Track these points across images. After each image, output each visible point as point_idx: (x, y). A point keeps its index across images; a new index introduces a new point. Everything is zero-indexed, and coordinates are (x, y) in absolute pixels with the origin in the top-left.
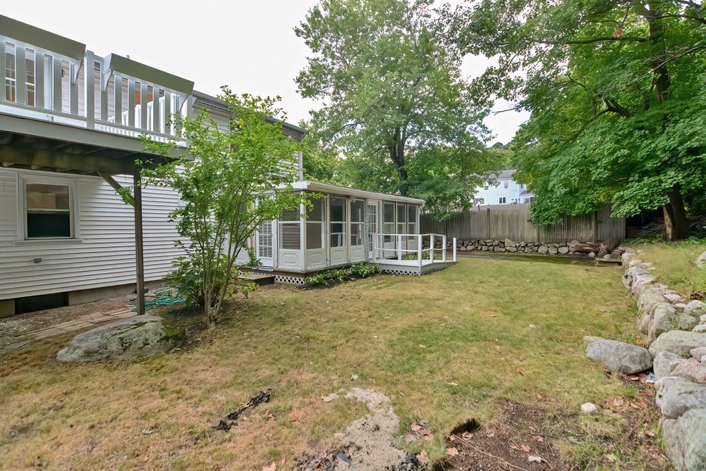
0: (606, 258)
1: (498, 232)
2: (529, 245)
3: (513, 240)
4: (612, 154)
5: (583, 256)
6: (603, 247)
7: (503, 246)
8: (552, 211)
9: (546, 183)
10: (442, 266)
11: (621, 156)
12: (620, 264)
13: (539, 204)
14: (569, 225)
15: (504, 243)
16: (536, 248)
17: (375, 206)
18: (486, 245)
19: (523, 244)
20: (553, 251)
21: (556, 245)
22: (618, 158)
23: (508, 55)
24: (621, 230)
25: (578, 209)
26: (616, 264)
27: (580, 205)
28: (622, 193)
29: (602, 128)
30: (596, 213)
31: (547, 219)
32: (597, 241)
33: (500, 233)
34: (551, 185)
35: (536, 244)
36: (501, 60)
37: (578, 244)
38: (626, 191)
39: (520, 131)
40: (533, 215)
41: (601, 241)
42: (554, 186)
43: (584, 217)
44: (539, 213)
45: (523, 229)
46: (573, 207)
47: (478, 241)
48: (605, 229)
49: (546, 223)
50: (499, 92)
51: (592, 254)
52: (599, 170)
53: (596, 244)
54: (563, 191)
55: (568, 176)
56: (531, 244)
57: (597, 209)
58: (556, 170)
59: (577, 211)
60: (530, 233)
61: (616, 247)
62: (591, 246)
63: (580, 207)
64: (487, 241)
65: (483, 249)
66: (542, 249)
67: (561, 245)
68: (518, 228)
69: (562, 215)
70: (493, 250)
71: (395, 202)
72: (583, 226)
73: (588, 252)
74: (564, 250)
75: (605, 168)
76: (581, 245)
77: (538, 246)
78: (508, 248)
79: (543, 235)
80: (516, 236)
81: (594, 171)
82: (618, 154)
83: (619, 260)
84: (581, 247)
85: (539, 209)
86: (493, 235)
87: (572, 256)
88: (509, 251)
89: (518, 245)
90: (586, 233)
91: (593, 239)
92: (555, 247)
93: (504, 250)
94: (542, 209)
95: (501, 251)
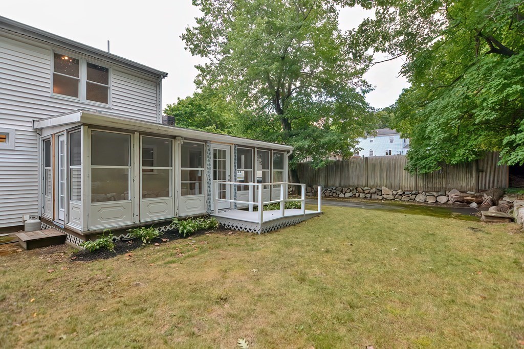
0: (492, 211)
1: (375, 180)
2: (406, 193)
3: (391, 187)
4: (501, 91)
5: (464, 206)
6: (487, 198)
7: (380, 193)
8: (430, 158)
9: (423, 130)
10: (300, 219)
11: (513, 93)
12: (512, 220)
13: (416, 152)
14: (448, 174)
15: (381, 191)
16: (413, 197)
17: (224, 152)
18: (364, 193)
19: (400, 192)
20: (431, 200)
21: (435, 194)
22: (508, 95)
23: (385, 7)
24: (504, 179)
25: (459, 156)
26: (507, 220)
27: (461, 151)
28: (513, 136)
29: (487, 64)
30: (477, 161)
31: (424, 167)
32: (478, 191)
33: (378, 180)
34: (428, 130)
35: (414, 192)
36: (377, 13)
37: (458, 193)
38: (518, 135)
39: (403, 94)
40: (410, 163)
41: (482, 191)
42: (432, 132)
43: (465, 165)
44: (416, 161)
45: (401, 178)
46: (452, 155)
47: (356, 188)
48: (487, 179)
49: (424, 171)
50: (376, 45)
51: (474, 205)
52: (484, 112)
53: (479, 194)
54: (443, 135)
55: (448, 120)
56: (409, 193)
57: (479, 158)
58: (434, 114)
59: (457, 159)
60: (408, 181)
61: (501, 197)
62: (473, 196)
63: (462, 153)
64: (364, 189)
65: (361, 196)
66: (420, 198)
67: (440, 193)
68: (395, 178)
69: (440, 164)
70: (371, 197)
71: (254, 148)
72: (462, 175)
73: (469, 202)
74: (443, 199)
75: (493, 109)
76: (462, 194)
77: (416, 194)
78: (385, 196)
79: (421, 183)
80: (393, 184)
81: (478, 113)
82: (510, 90)
83: (510, 216)
84: (461, 197)
85: (416, 158)
86: (371, 183)
87: (452, 206)
88: (385, 199)
89: (395, 192)
90: (467, 182)
91: (475, 188)
92: (434, 196)
93: (380, 197)
94: (420, 156)
95: (378, 199)
